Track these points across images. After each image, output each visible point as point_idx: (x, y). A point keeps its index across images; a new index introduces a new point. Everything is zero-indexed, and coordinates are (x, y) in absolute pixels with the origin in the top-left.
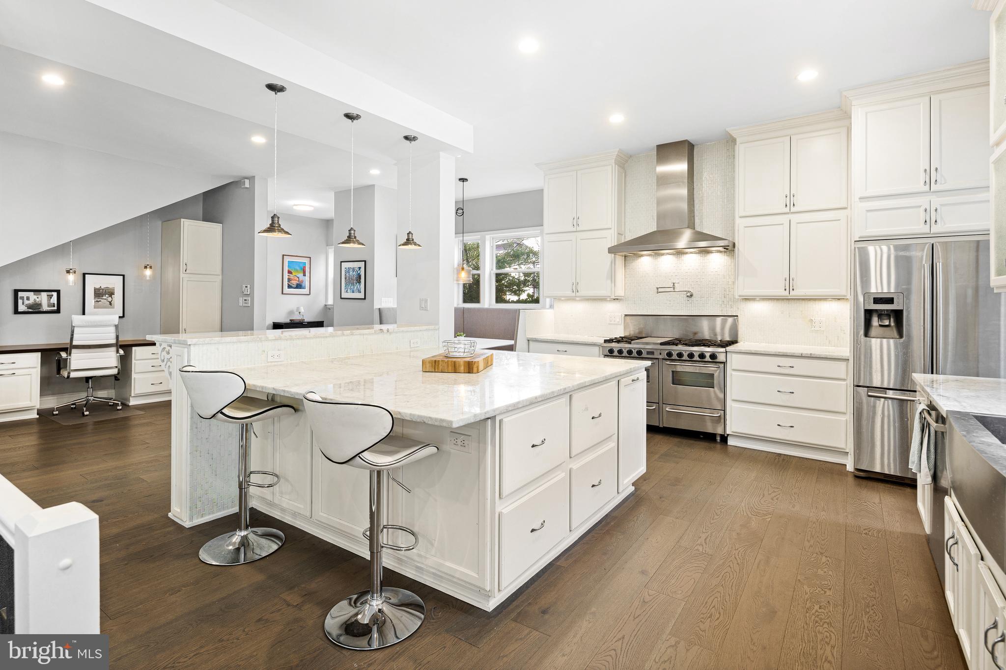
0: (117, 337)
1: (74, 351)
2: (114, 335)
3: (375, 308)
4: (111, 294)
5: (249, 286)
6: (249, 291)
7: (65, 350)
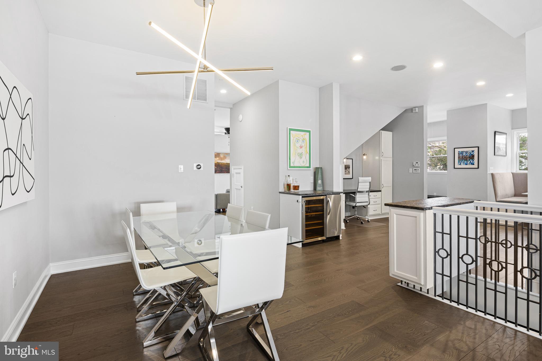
0: (370, 188)
1: (358, 194)
2: (368, 187)
3: (488, 173)
4: (349, 168)
5: (419, 163)
6: (419, 165)
7: (354, 193)
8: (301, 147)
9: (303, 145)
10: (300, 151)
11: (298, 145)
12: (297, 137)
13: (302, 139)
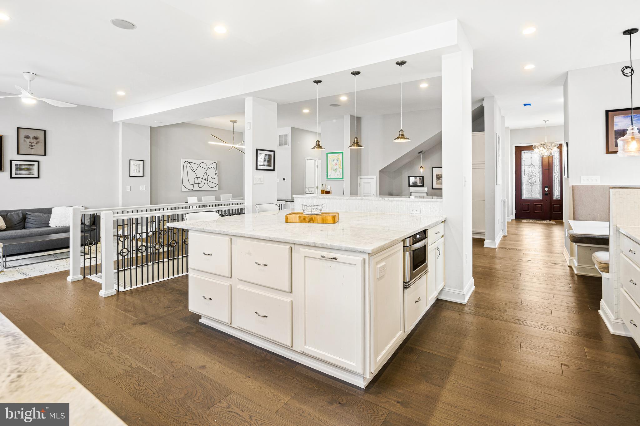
8: (336, 164)
9: (338, 163)
10: (335, 167)
11: (334, 163)
12: (333, 158)
13: (337, 158)
